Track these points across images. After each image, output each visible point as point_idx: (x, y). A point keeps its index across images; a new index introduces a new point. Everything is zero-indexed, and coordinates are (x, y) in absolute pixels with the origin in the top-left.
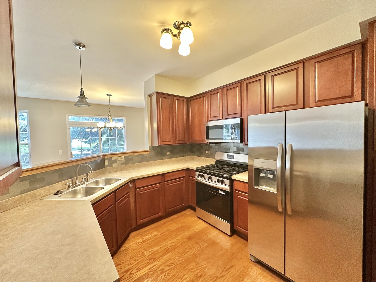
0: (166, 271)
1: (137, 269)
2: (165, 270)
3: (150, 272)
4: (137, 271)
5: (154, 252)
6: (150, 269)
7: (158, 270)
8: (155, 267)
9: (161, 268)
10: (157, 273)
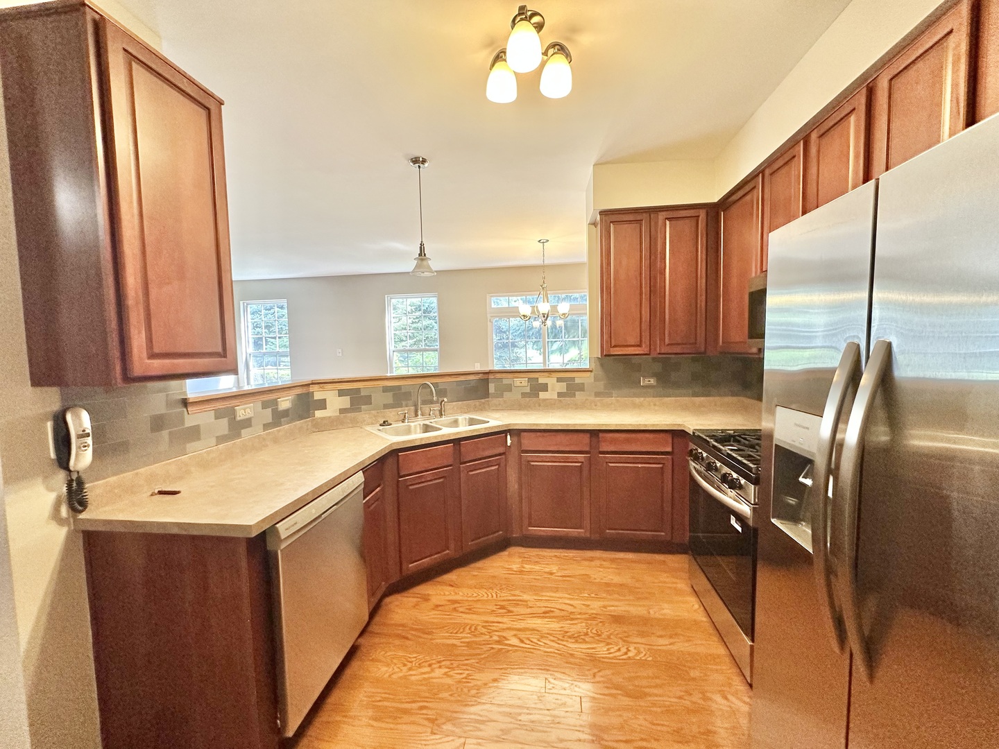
0: (506, 645)
1: (470, 609)
2: (506, 642)
3: (483, 627)
4: (467, 611)
5: (521, 601)
6: (487, 622)
7: (497, 633)
8: (498, 624)
9: (504, 634)
10: (491, 637)
